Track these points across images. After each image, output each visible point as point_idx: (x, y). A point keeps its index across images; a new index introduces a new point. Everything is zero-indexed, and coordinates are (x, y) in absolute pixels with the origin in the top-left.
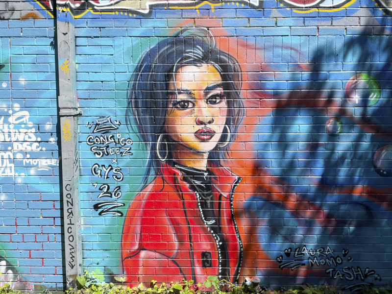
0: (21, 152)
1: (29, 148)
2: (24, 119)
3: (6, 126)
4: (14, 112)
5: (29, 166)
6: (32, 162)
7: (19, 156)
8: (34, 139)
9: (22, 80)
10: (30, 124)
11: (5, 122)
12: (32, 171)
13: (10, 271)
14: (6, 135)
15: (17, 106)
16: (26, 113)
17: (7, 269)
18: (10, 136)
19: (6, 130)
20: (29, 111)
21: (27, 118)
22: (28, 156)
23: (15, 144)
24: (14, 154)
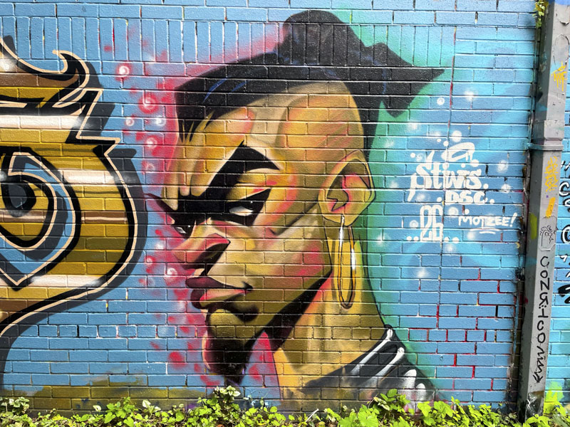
0: (457, 205)
1: (469, 201)
2: (465, 156)
3: (437, 164)
4: (452, 144)
5: (467, 227)
6: (472, 220)
7: (453, 212)
8: (478, 185)
9: (470, 96)
10: (475, 163)
11: (437, 158)
12: (471, 235)
13: (422, 386)
14: (436, 178)
15: (456, 135)
16: (470, 146)
17: (417, 382)
18: (441, 180)
19: (436, 171)
20: (476, 143)
21: (471, 153)
22: (467, 211)
23: (448, 194)
24: (445, 209)
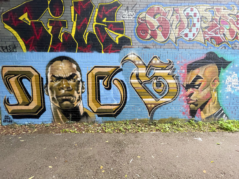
0: (234, 85)
1: (236, 84)
2: (235, 76)
3: (231, 78)
4: (233, 74)
5: (235, 89)
6: (236, 87)
7: (233, 86)
8: (237, 81)
9: (236, 66)
10: (237, 77)
11: (231, 77)
12: (236, 90)
13: (226, 117)
14: (230, 80)
15: (234, 73)
16: (236, 74)
17: (225, 117)
18: (231, 81)
19: (230, 79)
20: (237, 74)
21: (236, 76)
22: (235, 86)
23: (232, 83)
24: (232, 85)
